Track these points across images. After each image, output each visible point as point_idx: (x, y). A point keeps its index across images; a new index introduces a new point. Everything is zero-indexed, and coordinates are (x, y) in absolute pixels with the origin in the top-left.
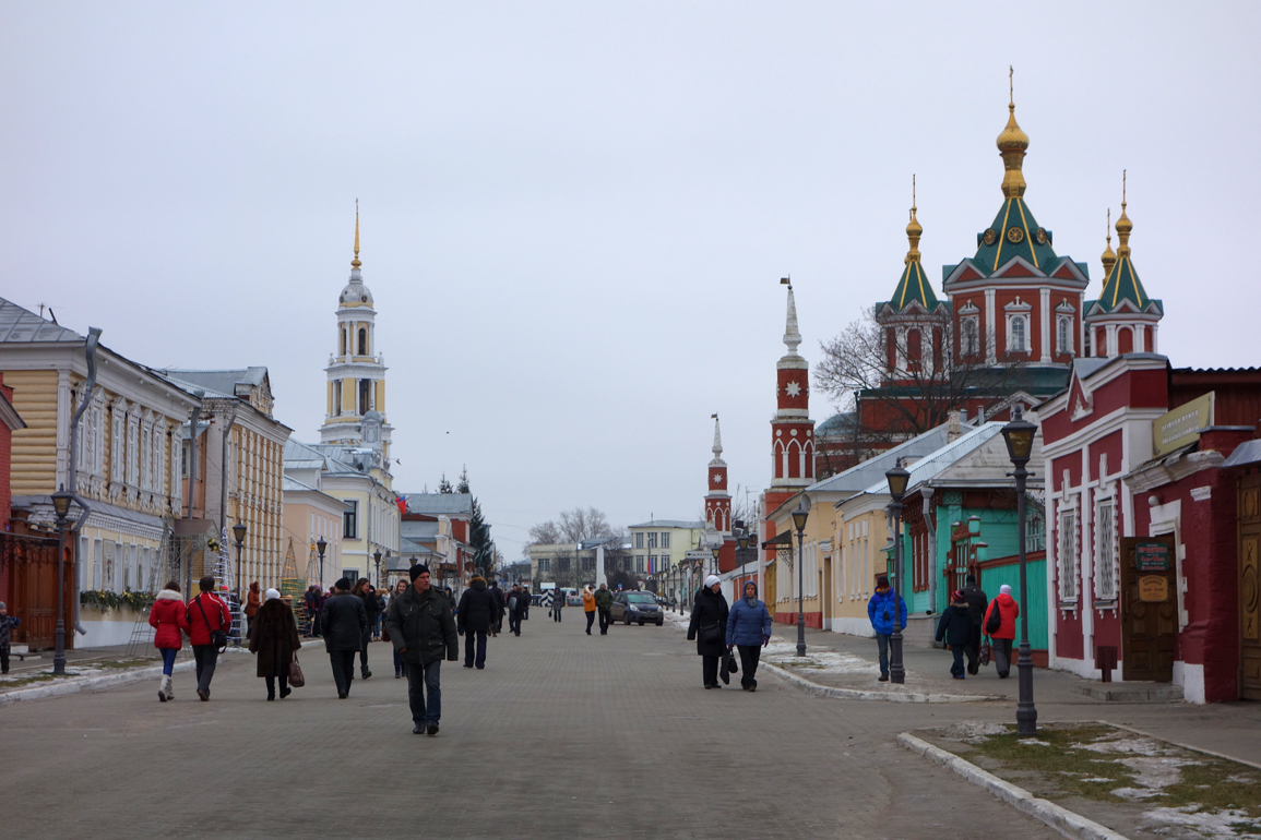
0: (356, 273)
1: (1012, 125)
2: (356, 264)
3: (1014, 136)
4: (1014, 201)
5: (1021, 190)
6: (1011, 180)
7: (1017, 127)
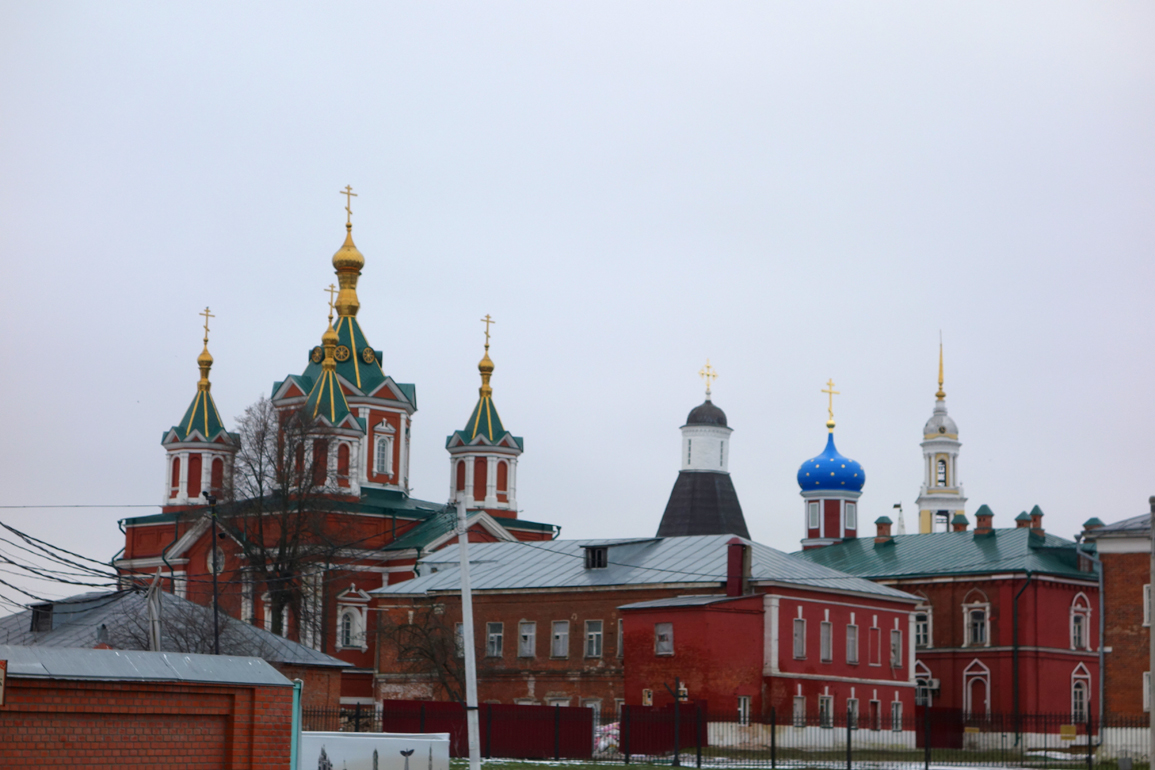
0: (940, 405)
1: (348, 245)
2: (940, 396)
3: (350, 256)
4: (346, 320)
5: (354, 310)
6: (343, 299)
7: (354, 247)
